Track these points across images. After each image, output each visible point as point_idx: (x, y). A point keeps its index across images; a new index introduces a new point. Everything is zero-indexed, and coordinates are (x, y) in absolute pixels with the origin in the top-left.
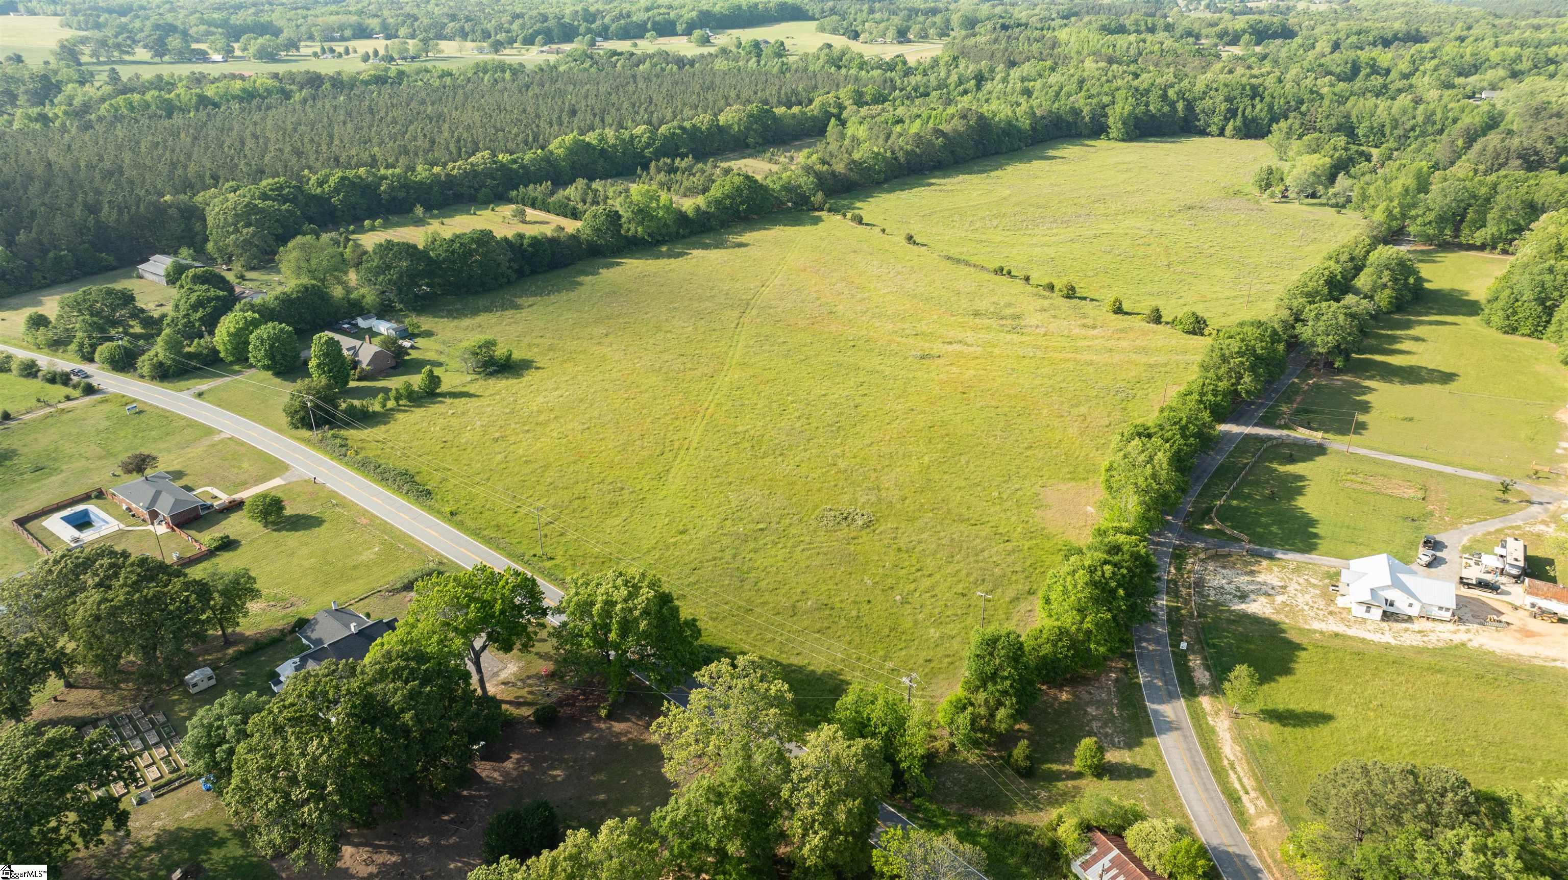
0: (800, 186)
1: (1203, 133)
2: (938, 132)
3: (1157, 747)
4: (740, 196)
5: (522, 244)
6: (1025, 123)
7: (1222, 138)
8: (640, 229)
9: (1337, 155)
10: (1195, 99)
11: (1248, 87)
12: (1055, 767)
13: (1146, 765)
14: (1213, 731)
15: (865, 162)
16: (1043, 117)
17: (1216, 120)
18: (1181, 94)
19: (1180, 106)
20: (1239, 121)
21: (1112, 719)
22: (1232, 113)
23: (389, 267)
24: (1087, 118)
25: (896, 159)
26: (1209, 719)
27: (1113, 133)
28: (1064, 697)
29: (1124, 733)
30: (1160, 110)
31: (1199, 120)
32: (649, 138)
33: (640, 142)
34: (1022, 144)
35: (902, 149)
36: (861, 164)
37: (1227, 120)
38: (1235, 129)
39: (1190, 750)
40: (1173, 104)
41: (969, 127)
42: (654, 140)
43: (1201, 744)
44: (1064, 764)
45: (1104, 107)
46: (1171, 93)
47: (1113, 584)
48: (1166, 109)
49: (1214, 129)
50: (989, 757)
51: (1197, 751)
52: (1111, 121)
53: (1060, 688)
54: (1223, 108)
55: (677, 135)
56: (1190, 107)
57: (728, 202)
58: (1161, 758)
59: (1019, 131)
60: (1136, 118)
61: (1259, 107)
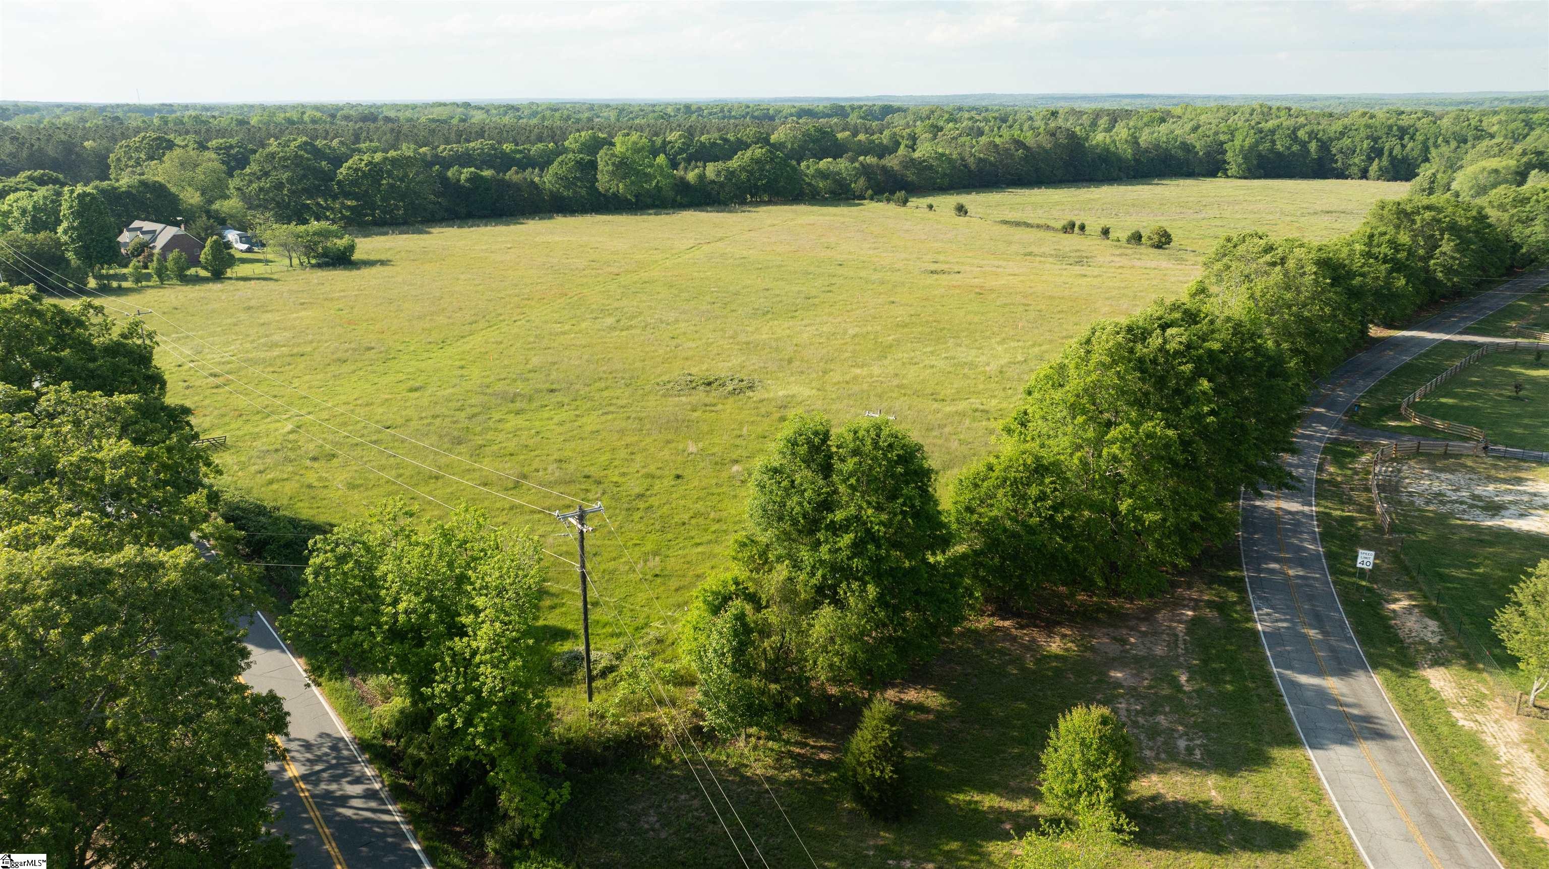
0: (839, 173)
1: (1341, 175)
2: (1019, 144)
3: (1306, 771)
4: (762, 170)
5: (459, 181)
6: (1128, 152)
7: (1364, 181)
8: (621, 186)
9: (1525, 159)
10: (1331, 140)
11: (1395, 128)
12: (990, 801)
13: (1275, 815)
14: (1475, 743)
15: (924, 161)
16: (1147, 150)
17: (1357, 161)
18: (1313, 135)
19: (1313, 146)
20: (1385, 162)
21: (1176, 701)
22: (1376, 152)
23: (266, 174)
24: (1201, 153)
25: (965, 166)
26: (1456, 714)
27: (1233, 169)
28: (1055, 646)
29: (1204, 729)
30: (1289, 148)
31: (1336, 161)
32: (684, 143)
33: (673, 147)
34: (1121, 174)
35: (972, 155)
36: (920, 163)
37: (1370, 160)
38: (1380, 169)
39: (1408, 783)
40: (1304, 144)
41: (1057, 145)
42: (689, 146)
43: (1443, 772)
44: (1015, 793)
45: (1222, 143)
46: (1301, 134)
47: (1188, 368)
48: (1296, 148)
49: (1354, 170)
50: (802, 762)
51: (1434, 789)
52: (1229, 156)
53: (1049, 627)
54: (1365, 146)
55: (719, 145)
56: (1324, 146)
57: (744, 176)
58: (1319, 797)
59: (1119, 159)
60: (1260, 156)
61: (1410, 145)
